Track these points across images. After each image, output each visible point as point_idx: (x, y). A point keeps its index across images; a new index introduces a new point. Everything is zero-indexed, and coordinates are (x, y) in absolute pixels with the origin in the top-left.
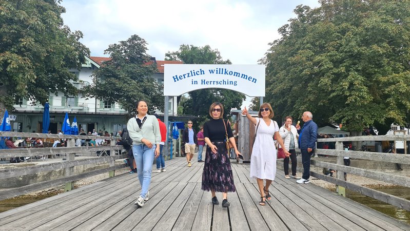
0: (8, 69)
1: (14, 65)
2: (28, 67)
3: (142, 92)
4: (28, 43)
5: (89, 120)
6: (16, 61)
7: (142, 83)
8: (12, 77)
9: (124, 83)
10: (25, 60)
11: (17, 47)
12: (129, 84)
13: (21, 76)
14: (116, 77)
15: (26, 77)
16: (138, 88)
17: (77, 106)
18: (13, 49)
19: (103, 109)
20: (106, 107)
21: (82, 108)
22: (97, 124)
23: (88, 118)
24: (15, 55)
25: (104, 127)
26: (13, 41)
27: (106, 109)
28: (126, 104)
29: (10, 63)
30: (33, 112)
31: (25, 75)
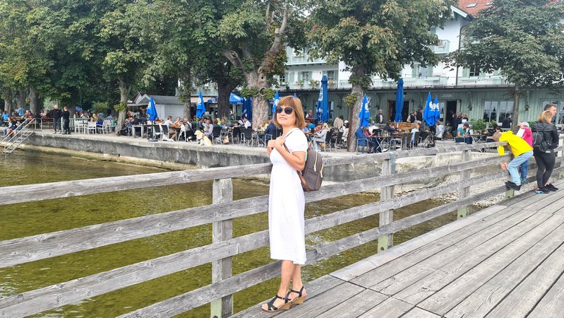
0: (369, 46)
1: (375, 40)
2: (390, 40)
3: (543, 51)
4: (391, 9)
5: (450, 96)
6: (377, 35)
7: (544, 37)
8: (371, 53)
9: (513, 41)
10: (386, 31)
11: (378, 17)
12: (521, 41)
13: (381, 52)
14: (499, 32)
15: (387, 53)
16: (537, 46)
17: (431, 76)
18: (373, 20)
19: (467, 78)
20: (471, 75)
21: (438, 78)
22: (461, 101)
23: (447, 93)
24: (376, 27)
25: (470, 105)
26: (373, 9)
27: (472, 78)
28: (515, 75)
29: (371, 38)
30: (382, 89)
31: (385, 51)
